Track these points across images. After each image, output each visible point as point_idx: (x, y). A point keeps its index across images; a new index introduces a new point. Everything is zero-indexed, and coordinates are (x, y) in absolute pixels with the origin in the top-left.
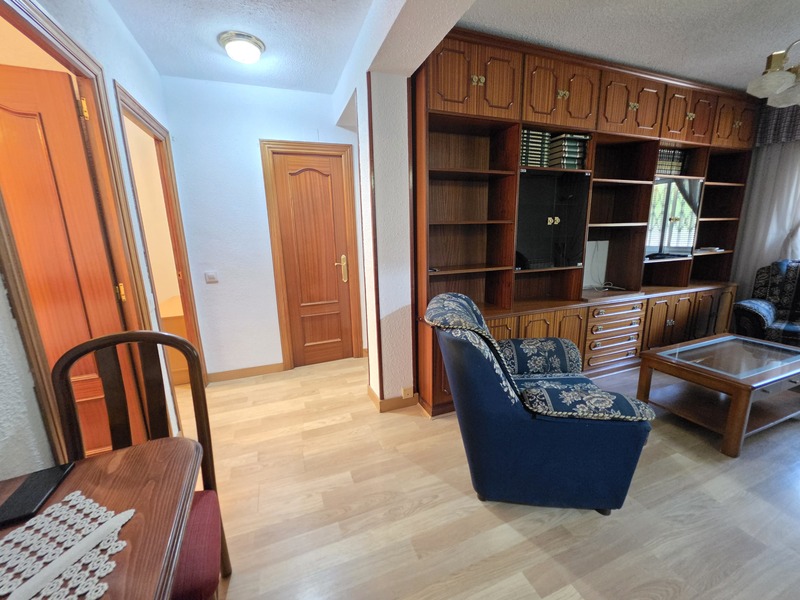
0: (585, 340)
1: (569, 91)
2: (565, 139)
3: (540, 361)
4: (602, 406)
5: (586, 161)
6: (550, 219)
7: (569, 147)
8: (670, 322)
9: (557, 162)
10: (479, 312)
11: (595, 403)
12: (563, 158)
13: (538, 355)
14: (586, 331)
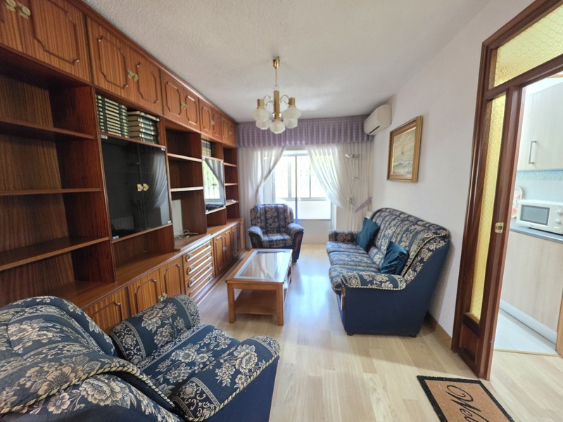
0: (184, 282)
1: (137, 73)
2: (139, 116)
3: (166, 331)
4: (251, 365)
5: (159, 138)
6: (139, 186)
7: (144, 124)
8: (225, 248)
9: (135, 134)
10: (79, 311)
11: (246, 365)
12: (141, 132)
13: (163, 325)
14: (184, 274)
